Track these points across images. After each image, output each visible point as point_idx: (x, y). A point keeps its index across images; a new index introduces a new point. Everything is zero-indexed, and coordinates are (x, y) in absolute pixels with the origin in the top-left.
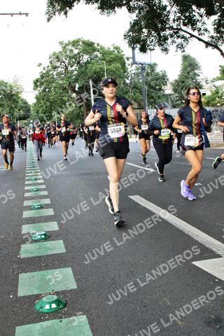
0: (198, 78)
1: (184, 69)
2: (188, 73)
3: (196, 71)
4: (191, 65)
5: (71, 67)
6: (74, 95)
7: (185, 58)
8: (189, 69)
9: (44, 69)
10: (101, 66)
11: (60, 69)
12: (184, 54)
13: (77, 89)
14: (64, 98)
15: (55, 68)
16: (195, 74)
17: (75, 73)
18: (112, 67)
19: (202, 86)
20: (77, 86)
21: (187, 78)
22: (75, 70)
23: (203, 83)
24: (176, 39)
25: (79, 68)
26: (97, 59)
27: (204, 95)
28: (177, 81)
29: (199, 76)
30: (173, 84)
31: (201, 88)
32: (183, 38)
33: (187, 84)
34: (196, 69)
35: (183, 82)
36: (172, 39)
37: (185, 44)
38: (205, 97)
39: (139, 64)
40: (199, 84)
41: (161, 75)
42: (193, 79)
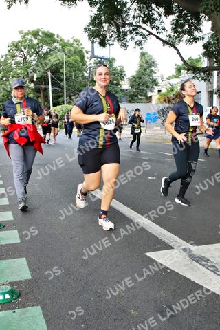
0: (154, 75)
1: (141, 65)
2: (146, 70)
3: (153, 69)
4: (147, 62)
5: (30, 57)
6: (32, 85)
7: (143, 54)
8: (146, 66)
9: (2, 57)
10: (60, 58)
11: (18, 58)
12: (141, 51)
13: (35, 80)
15: (14, 57)
16: (152, 71)
17: (34, 63)
18: (72, 59)
19: (158, 83)
20: (35, 76)
21: (144, 74)
22: (34, 60)
23: (159, 80)
24: (134, 36)
25: (38, 58)
26: (56, 50)
27: (159, 91)
28: (134, 77)
29: (155, 73)
30: (130, 80)
31: (156, 85)
32: (141, 35)
33: (144, 81)
34: (153, 66)
35: (140, 78)
36: (132, 35)
37: (143, 41)
38: (160, 93)
39: (97, 58)
40: (155, 81)
41: (119, 70)
42: (149, 76)
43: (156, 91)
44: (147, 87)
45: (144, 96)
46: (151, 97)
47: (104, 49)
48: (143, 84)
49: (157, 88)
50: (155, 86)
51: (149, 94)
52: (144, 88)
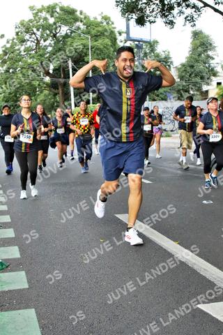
0: (211, 61)
1: (194, 49)
2: (200, 55)
3: (210, 53)
4: (203, 44)
5: (45, 41)
6: (47, 79)
7: (196, 35)
8: (200, 49)
9: (8, 42)
10: (84, 42)
11: (29, 44)
12: (194, 29)
13: (51, 72)
14: (34, 83)
15: (23, 41)
16: (208, 56)
17: (50, 49)
18: (99, 43)
19: (217, 72)
20: (52, 67)
21: (197, 61)
22: (50, 45)
23: (218, 69)
24: (184, 9)
25: (55, 43)
26: (80, 32)
27: (219, 84)
28: (183, 65)
29: (213, 59)
30: (178, 69)
31: (215, 75)
32: (193, 7)
33: (197, 70)
34: (210, 50)
35: (192, 67)
36: (180, 8)
37: (195, 16)
38: (220, 86)
39: (134, 41)
40: (212, 70)
41: (163, 56)
42: (205, 63)
43: (214, 83)
44: (202, 78)
45: (198, 90)
46: (207, 91)
47: (143, 28)
48: (196, 76)
49: (215, 80)
50: (213, 78)
51: (205, 88)
52: (198, 80)
